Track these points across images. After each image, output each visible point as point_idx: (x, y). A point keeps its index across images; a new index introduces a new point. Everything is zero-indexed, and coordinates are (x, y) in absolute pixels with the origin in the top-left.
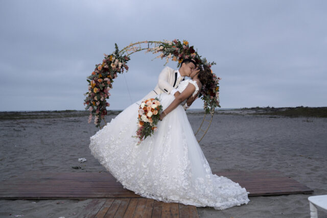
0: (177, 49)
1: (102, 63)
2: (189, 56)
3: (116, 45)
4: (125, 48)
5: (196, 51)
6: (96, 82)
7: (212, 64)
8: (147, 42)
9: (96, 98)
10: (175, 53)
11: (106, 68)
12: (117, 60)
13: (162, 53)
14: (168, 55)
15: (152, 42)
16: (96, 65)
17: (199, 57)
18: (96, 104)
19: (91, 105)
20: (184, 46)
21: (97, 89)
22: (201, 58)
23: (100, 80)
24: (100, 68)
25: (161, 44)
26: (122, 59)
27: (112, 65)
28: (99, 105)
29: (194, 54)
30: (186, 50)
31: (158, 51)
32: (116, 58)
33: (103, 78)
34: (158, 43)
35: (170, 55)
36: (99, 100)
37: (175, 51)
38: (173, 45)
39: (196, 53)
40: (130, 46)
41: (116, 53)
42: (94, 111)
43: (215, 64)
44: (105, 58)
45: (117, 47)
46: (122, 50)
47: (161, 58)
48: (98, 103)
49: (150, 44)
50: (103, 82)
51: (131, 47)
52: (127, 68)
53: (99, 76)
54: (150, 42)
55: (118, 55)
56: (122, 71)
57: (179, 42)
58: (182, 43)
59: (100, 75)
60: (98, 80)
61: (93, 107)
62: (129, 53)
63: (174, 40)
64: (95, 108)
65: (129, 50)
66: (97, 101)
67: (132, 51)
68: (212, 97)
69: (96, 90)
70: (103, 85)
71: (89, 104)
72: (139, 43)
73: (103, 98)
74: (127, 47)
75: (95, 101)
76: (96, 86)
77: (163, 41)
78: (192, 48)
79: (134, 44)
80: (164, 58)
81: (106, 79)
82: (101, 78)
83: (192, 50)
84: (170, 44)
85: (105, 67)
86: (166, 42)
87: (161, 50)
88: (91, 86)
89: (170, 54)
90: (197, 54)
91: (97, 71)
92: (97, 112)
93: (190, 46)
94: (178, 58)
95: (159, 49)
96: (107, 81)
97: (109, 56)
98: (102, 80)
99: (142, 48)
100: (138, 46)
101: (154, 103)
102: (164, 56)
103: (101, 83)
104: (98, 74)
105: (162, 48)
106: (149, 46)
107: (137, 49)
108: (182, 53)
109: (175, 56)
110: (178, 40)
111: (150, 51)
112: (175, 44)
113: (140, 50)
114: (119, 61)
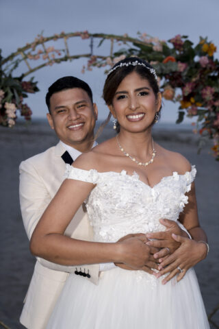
0: (181, 68)
4: (20, 50)
8: (86, 35)
15: (102, 37)
34: (120, 39)
40: (37, 43)
46: (12, 56)
49: (97, 40)
51: (39, 47)
54: (96, 36)
57: (189, 43)
62: (34, 64)
65: (35, 57)
67: (41, 62)
72: (63, 35)
74: (28, 47)
79: (48, 39)
84: (157, 47)
86: (147, 40)
99: (72, 54)
100: (59, 45)
106: (91, 46)
107: (57, 57)
108: (194, 80)
109: (170, 83)
110: (185, 37)
111: (95, 65)
112: (171, 46)
113: (66, 59)
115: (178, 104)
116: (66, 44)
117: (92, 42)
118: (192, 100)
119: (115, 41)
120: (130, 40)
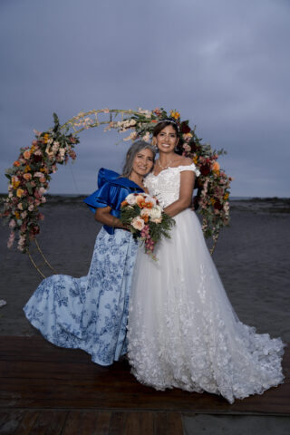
1: (31, 146)
3: (55, 115)
4: (70, 121)
5: (192, 129)
6: (21, 178)
7: (220, 153)
9: (20, 206)
11: (38, 156)
12: (56, 143)
13: (133, 132)
14: (145, 134)
15: (116, 111)
16: (21, 149)
17: (197, 140)
18: (20, 217)
19: (13, 217)
21: (22, 191)
22: (201, 143)
23: (27, 176)
24: (27, 154)
25: (133, 116)
26: (65, 141)
27: (47, 151)
28: (26, 218)
29: (190, 135)
31: (126, 128)
32: (54, 139)
33: (32, 172)
34: (126, 112)
35: (148, 136)
36: (26, 209)
38: (153, 118)
39: (193, 133)
41: (56, 130)
42: (17, 228)
43: (225, 153)
44: (37, 137)
45: (56, 121)
48: (24, 215)
49: (113, 114)
50: (34, 178)
52: (74, 157)
53: (25, 169)
54: (113, 111)
55: (59, 134)
56: (66, 162)
57: (165, 112)
58: (168, 114)
59: (28, 167)
60: (25, 176)
61: (16, 221)
63: (157, 108)
64: (20, 222)
66: (23, 211)
68: (217, 212)
69: (20, 193)
70: (33, 184)
71: (10, 215)
75: (20, 211)
76: (21, 186)
77: (135, 111)
78: (186, 123)
81: (38, 174)
82: (29, 172)
83: (185, 128)
84: (148, 116)
85: (36, 154)
86: (141, 113)
87: (131, 126)
88: (12, 186)
89: (148, 133)
90: (194, 135)
91: (22, 160)
92: (23, 230)
93: (182, 120)
95: (128, 125)
96: (38, 178)
97: (43, 135)
98: (31, 175)
102: (137, 137)
103: (30, 181)
104: (23, 165)
105: (133, 122)
106: (111, 117)
110: (163, 109)
112: (155, 116)
114: (60, 144)
117: (111, 115)
120: (132, 113)
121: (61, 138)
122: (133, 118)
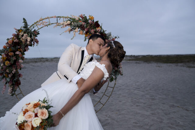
0: (83, 23)
1: (12, 37)
2: (94, 30)
3: (24, 19)
4: (35, 23)
5: (101, 25)
6: (7, 55)
7: (116, 37)
8: (55, 17)
10: (82, 27)
11: (16, 43)
12: (25, 35)
13: (69, 28)
14: (76, 29)
15: (60, 17)
16: (7, 39)
17: (103, 31)
18: (8, 76)
19: (4, 77)
20: (90, 21)
21: (9, 62)
23: (11, 54)
24: (10, 41)
25: (69, 19)
26: (31, 33)
29: (99, 28)
30: (91, 24)
31: (65, 26)
32: (25, 33)
34: (66, 18)
35: (77, 30)
37: (82, 25)
38: (79, 20)
39: (101, 27)
40: (40, 21)
41: (26, 27)
42: (7, 83)
44: (16, 32)
46: (33, 25)
47: (68, 32)
48: (10, 76)
49: (59, 18)
50: (15, 55)
52: (37, 42)
54: (58, 17)
56: (34, 45)
57: (86, 17)
58: (88, 18)
59: (11, 49)
60: (9, 54)
61: (6, 79)
62: (39, 27)
63: (80, 15)
64: (8, 80)
66: (10, 73)
67: (42, 26)
69: (7, 63)
71: (2, 76)
72: (48, 18)
73: (15, 70)
74: (37, 22)
76: (8, 59)
77: (70, 17)
78: (97, 22)
79: (43, 19)
80: (71, 32)
81: (18, 53)
82: (11, 52)
83: (97, 25)
84: (77, 19)
85: (15, 41)
86: (74, 17)
87: (68, 25)
89: (77, 28)
90: (102, 29)
91: (8, 45)
92: (10, 84)
93: (95, 21)
94: (84, 32)
95: (66, 24)
96: (18, 55)
97: (19, 30)
98: (13, 53)
99: (51, 23)
100: (47, 20)
101: (36, 115)
102: (71, 30)
103: (13, 57)
105: (69, 22)
106: (57, 20)
107: (47, 24)
108: (88, 27)
109: (82, 30)
110: (84, 15)
111: (58, 25)
112: (81, 19)
113: (49, 25)
114: (28, 35)
115: (84, 36)
116: (49, 20)
117: (57, 19)
118: (88, 34)
119: (64, 18)
120: (69, 18)
121: (29, 32)
122: (69, 20)
